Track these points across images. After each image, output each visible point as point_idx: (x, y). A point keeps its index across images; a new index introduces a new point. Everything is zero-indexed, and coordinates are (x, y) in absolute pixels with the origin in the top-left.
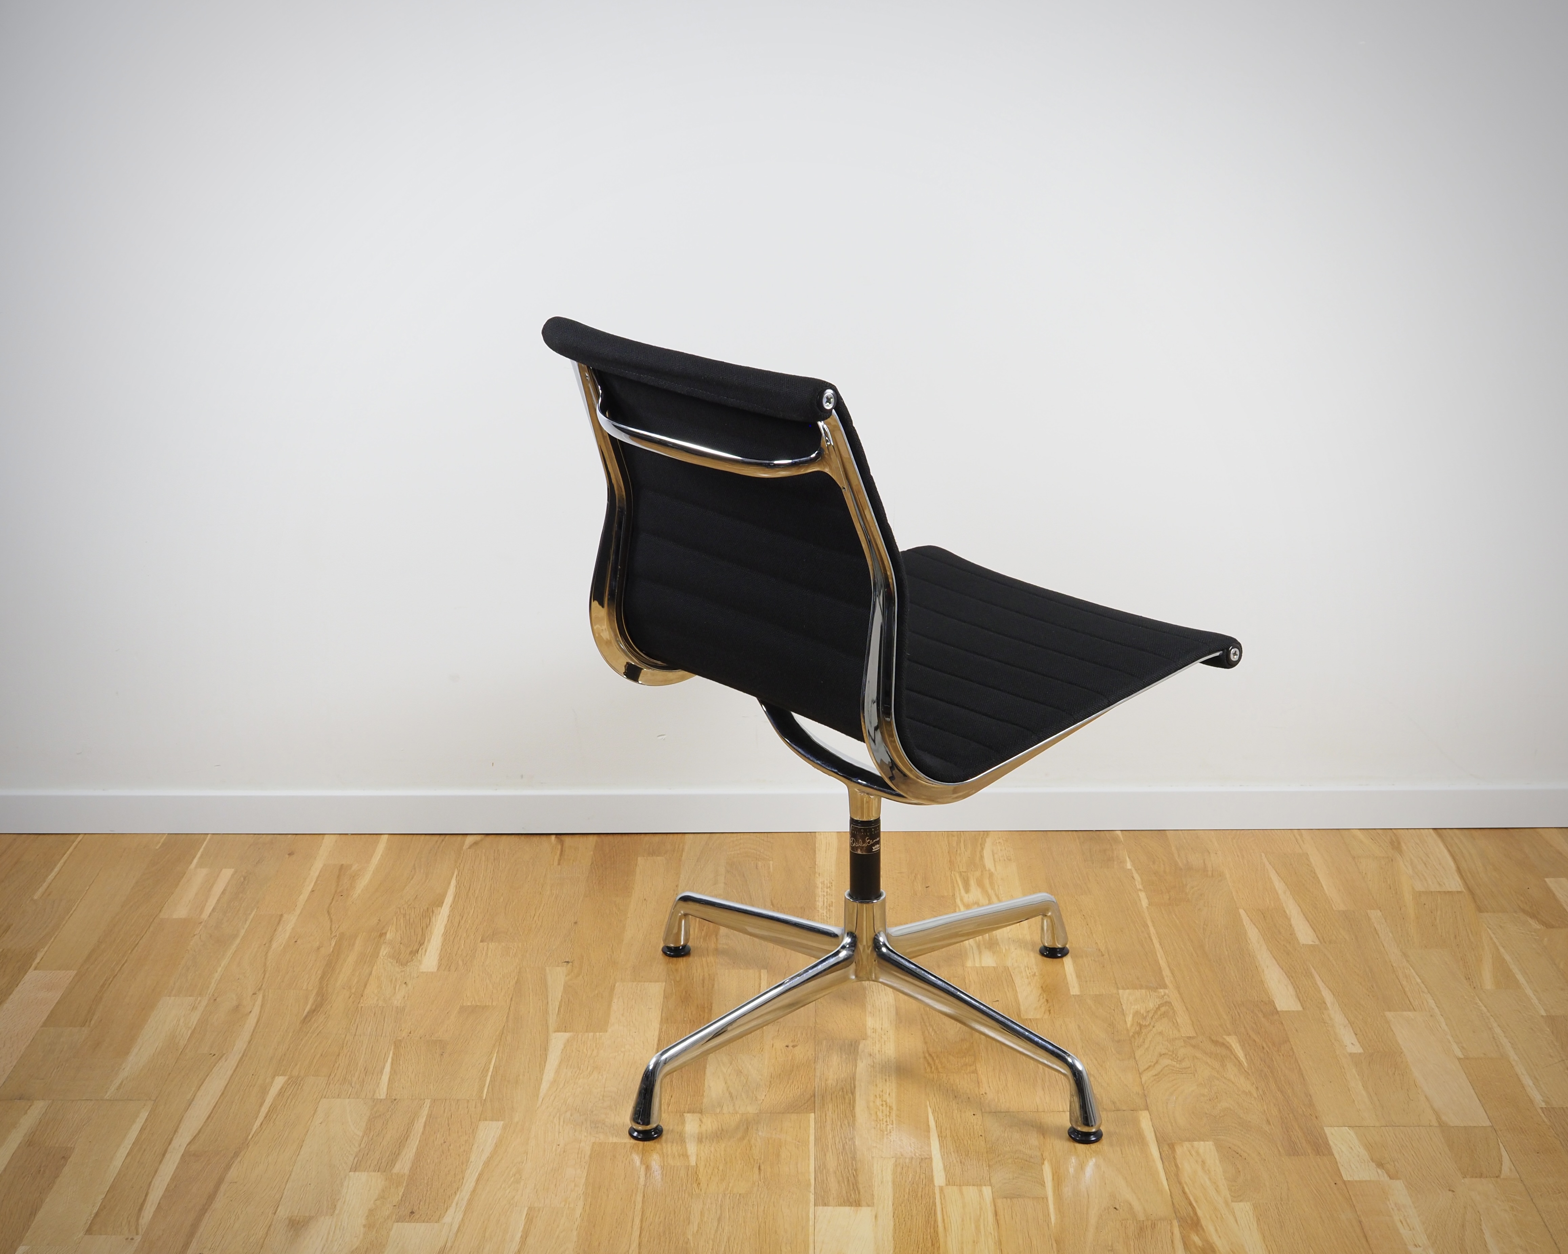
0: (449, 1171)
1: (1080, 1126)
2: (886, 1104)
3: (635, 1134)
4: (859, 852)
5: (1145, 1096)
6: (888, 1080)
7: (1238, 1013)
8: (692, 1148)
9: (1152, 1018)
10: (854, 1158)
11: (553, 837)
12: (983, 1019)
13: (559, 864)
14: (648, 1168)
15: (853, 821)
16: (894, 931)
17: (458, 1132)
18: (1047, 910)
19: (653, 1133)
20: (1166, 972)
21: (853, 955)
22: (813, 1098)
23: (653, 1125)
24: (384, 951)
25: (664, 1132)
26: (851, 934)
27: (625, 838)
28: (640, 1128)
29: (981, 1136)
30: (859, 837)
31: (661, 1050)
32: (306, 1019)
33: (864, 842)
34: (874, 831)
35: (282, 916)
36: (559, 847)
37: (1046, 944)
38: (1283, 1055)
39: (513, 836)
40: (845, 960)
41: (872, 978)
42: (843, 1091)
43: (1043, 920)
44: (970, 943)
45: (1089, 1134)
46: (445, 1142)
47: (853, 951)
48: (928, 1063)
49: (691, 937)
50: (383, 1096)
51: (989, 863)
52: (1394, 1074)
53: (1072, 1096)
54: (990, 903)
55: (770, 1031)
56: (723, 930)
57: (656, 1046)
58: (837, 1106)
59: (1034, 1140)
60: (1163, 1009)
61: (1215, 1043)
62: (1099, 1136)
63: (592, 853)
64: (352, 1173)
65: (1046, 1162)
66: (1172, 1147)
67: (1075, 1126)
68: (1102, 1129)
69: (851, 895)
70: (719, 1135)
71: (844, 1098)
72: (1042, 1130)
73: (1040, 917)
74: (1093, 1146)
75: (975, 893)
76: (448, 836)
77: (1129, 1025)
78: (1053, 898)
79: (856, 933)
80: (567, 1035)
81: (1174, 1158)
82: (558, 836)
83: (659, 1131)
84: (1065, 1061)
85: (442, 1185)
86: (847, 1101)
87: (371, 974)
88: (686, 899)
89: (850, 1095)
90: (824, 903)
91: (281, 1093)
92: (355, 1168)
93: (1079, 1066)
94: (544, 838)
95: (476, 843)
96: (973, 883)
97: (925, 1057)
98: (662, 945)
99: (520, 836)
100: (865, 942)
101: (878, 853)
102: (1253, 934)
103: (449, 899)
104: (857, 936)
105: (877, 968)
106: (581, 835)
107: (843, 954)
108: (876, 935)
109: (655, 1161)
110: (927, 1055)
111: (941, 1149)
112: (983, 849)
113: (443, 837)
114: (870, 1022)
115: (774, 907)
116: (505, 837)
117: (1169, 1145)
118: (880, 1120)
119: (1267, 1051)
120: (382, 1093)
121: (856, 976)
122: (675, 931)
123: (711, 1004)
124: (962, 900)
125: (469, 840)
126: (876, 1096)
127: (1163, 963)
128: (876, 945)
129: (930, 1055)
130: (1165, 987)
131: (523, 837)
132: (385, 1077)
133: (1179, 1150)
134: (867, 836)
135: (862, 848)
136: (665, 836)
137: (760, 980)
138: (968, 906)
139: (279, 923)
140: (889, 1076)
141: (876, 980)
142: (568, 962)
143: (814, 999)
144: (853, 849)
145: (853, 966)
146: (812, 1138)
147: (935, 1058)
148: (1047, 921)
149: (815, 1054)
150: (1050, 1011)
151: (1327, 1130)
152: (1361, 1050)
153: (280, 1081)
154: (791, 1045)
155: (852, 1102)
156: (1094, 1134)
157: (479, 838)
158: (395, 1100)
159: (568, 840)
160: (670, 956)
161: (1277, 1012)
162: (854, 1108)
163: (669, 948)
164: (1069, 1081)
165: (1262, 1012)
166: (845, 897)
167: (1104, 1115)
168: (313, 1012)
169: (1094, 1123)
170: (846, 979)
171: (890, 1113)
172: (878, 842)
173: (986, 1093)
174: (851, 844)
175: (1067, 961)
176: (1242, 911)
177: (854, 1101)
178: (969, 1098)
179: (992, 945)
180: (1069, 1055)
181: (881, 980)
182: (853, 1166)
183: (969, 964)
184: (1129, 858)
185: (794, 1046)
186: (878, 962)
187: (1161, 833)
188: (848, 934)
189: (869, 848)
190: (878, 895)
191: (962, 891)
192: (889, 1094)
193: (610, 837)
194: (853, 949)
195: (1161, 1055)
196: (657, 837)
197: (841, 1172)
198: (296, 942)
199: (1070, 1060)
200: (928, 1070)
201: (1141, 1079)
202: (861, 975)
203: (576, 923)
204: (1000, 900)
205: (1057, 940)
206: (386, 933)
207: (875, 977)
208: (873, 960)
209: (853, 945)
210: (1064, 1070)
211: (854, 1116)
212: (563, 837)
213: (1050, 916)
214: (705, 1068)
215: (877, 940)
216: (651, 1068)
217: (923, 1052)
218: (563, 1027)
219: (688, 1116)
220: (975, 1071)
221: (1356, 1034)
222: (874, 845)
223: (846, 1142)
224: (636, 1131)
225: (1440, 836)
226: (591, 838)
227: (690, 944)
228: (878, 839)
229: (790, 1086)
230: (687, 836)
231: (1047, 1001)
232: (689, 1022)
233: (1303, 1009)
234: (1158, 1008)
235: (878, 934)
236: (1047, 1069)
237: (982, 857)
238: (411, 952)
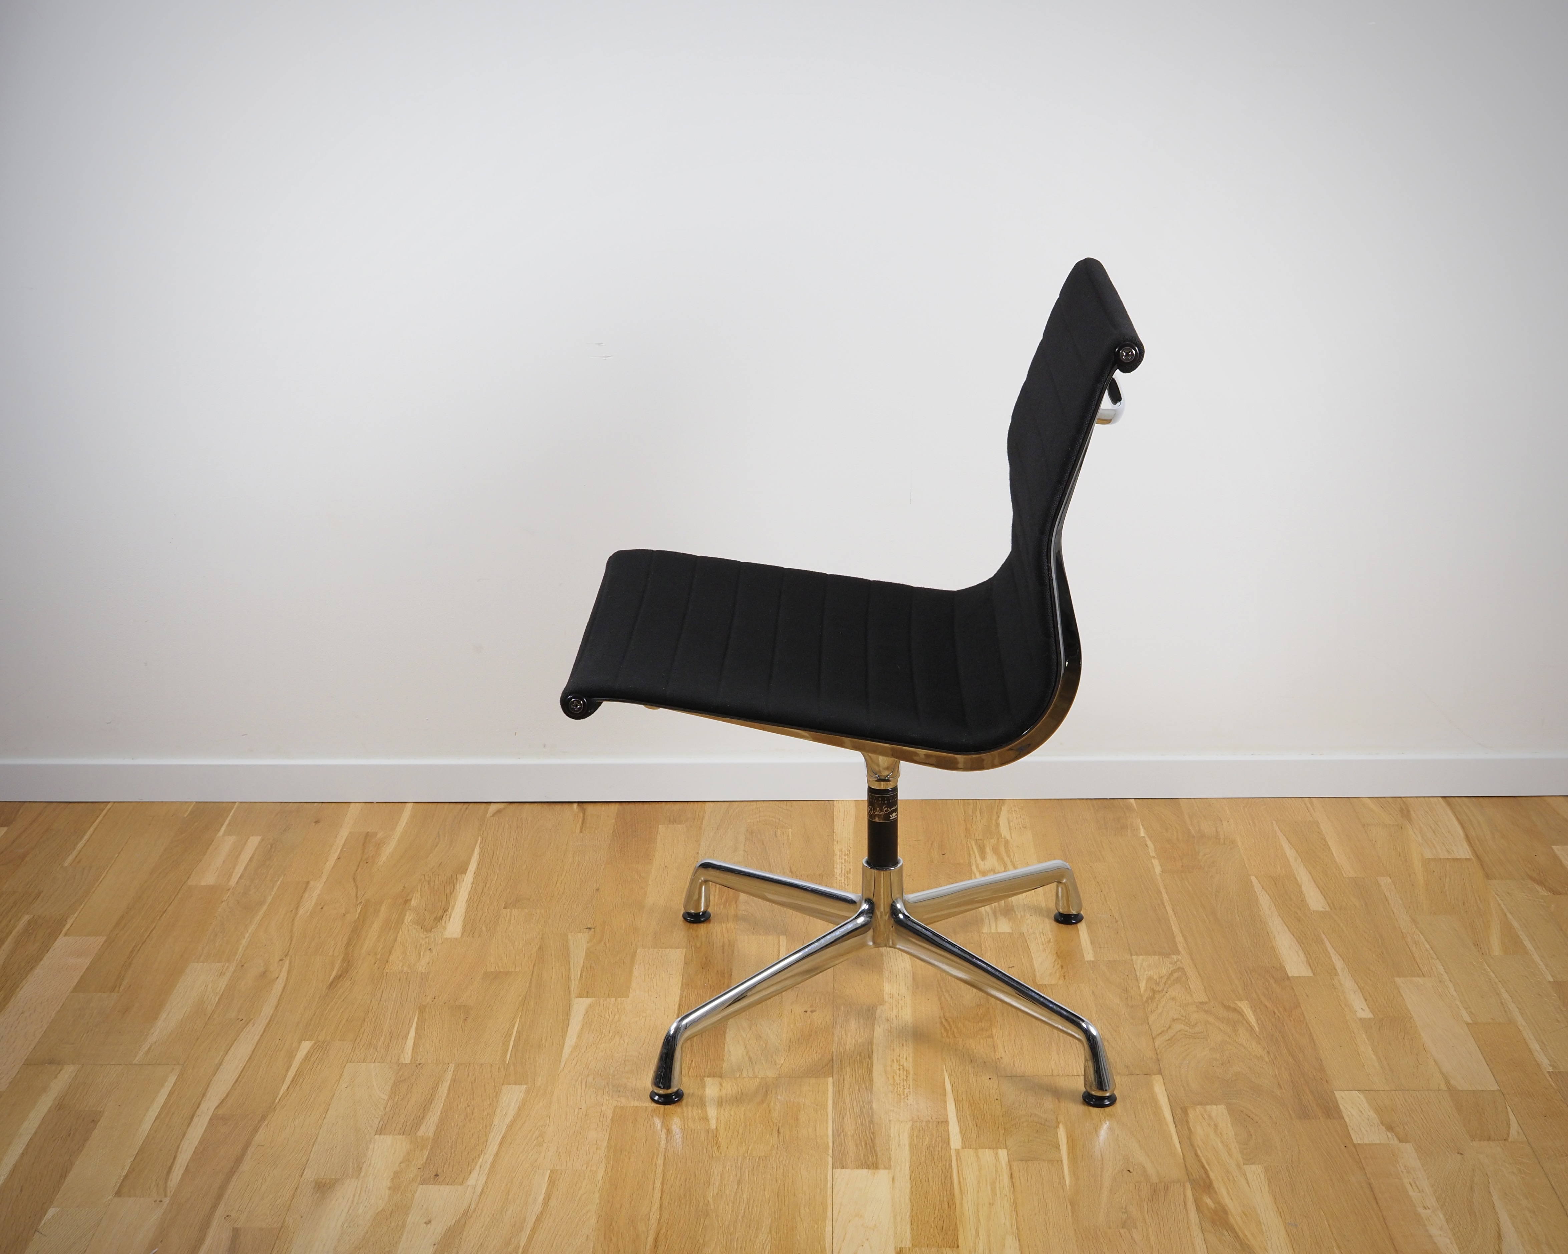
0: (473, 1135)
1: (1094, 1090)
2: (903, 1068)
3: (656, 1098)
4: (877, 820)
5: (1159, 1060)
6: (905, 1044)
7: (1250, 979)
8: (712, 1112)
9: (1165, 984)
10: (872, 1121)
11: (575, 805)
12: (999, 985)
13: (581, 832)
14: (669, 1131)
15: (871, 791)
16: (911, 897)
17: (482, 1096)
18: (1062, 877)
19: (674, 1097)
20: (1179, 938)
21: (870, 921)
22: (831, 1062)
23: (674, 1089)
24: (409, 917)
25: (685, 1096)
26: (869, 901)
27: (646, 806)
28: (661, 1092)
29: (997, 1099)
30: (876, 806)
31: (682, 1015)
32: (332, 985)
33: (882, 810)
34: (892, 799)
35: (308, 883)
36: (581, 815)
37: (1061, 911)
38: (1294, 1020)
39: (536, 804)
40: (863, 926)
41: (889, 944)
42: (861, 1055)
43: (1057, 887)
44: (985, 910)
45: (1103, 1098)
46: (468, 1106)
47: (871, 918)
48: (945, 1028)
49: (712, 903)
50: (408, 1061)
51: (1004, 831)
52: (1404, 1038)
53: (1086, 1060)
54: (1005, 871)
55: (789, 995)
56: (743, 897)
57: (676, 1012)
58: (855, 1070)
59: (1049, 1103)
60: (1176, 975)
61: (1228, 1008)
62: (1113, 1100)
63: (613, 821)
64: (377, 1137)
65: (1061, 1126)
66: (1185, 1111)
67: (1089, 1090)
68: (1116, 1093)
69: (867, 862)
70: (738, 1099)
71: (862, 1062)
72: (1057, 1093)
73: (1055, 884)
74: (1107, 1109)
75: (991, 861)
76: (471, 805)
77: (1142, 990)
78: (1068, 865)
79: (874, 900)
80: (589, 1000)
81: (1187, 1121)
82: (581, 804)
83: (679, 1095)
84: (1080, 1027)
85: (466, 1148)
86: (865, 1065)
87: (395, 940)
88: (706, 866)
89: (868, 1059)
90: (842, 870)
91: (307, 1058)
92: (380, 1131)
93: (1094, 1032)
94: (567, 806)
95: (499, 811)
96: (988, 850)
97: (942, 1023)
98: (682, 912)
99: (543, 804)
100: (882, 909)
101: (896, 820)
102: (1265, 901)
103: (473, 867)
104: (875, 903)
105: (894, 934)
106: (603, 804)
107: (861, 920)
108: (894, 902)
109: (676, 1124)
110: (943, 1020)
111: (957, 1113)
112: (998, 817)
113: (466, 805)
114: (887, 988)
115: (792, 873)
116: (527, 805)
117: (1181, 1108)
118: (897, 1085)
119: (1278, 1016)
120: (407, 1057)
121: (874, 943)
122: (696, 897)
123: (731, 970)
124: (978, 867)
125: (493, 808)
126: (893, 1060)
127: (1175, 929)
128: (894, 912)
129: (947, 1020)
130: (1178, 952)
131: (545, 806)
132: (410, 1042)
133: (1191, 1114)
134: (885, 804)
135: (879, 816)
136: (685, 804)
137: (779, 946)
138: (983, 874)
139: (305, 891)
140: (906, 1041)
141: (894, 947)
142: (590, 929)
143: (832, 964)
144: (871, 817)
145: (871, 933)
146: (830, 1102)
147: (951, 1023)
148: (1062, 888)
149: (833, 1019)
150: (1064, 976)
151: (1338, 1094)
152: (1370, 1015)
153: (306, 1046)
154: (809, 1010)
155: (869, 1066)
156: (1108, 1098)
157: (502, 806)
158: (420, 1064)
159: (590, 808)
160: (690, 922)
161: (1289, 978)
162: (871, 1071)
163: (689, 914)
164: (1084, 1048)
165: (1273, 977)
166: (863, 864)
167: (1117, 1079)
168: (338, 977)
169: (1108, 1088)
170: (864, 945)
171: (907, 1077)
172: (896, 811)
173: (1001, 1058)
174: (869, 812)
175: (1082, 927)
176: (1253, 878)
177: (872, 1065)
178: (985, 1062)
179: (1008, 912)
180: (1083, 1021)
181: (898, 946)
182: (870, 1129)
183: (985, 930)
184: (1143, 826)
185: (812, 1011)
186: (896, 928)
187: (1174, 801)
188: (866, 901)
189: (887, 816)
190: (895, 862)
191: (978, 859)
192: (906, 1059)
193: (631, 805)
194: (871, 915)
195: (1174, 1020)
196: (677, 806)
197: (859, 1135)
198: (322, 908)
199: (1084, 1025)
200: (945, 1034)
201: (1154, 1043)
202: (878, 941)
203: (597, 890)
204: (1015, 868)
205: (1072, 907)
206: (411, 900)
207: (893, 943)
208: (891, 927)
209: (871, 911)
210: (1080, 1035)
211: (871, 1080)
212: (585, 806)
213: (1064, 883)
214: (725, 1032)
215: (895, 906)
216: (672, 1032)
217: (940, 1017)
218: (585, 993)
219: (708, 1080)
220: (991, 1036)
221: (1366, 1000)
222: (891, 813)
223: (864, 1106)
224: (657, 1094)
225: (1449, 804)
226: (612, 806)
227: (710, 910)
228: (895, 807)
229: (809, 1051)
230: (707, 804)
231: (1062, 966)
232: (709, 987)
233: (1314, 974)
234: (1171, 974)
235: (896, 901)
236: (1061, 1034)
237: (997, 825)
238: (435, 919)
